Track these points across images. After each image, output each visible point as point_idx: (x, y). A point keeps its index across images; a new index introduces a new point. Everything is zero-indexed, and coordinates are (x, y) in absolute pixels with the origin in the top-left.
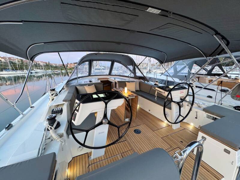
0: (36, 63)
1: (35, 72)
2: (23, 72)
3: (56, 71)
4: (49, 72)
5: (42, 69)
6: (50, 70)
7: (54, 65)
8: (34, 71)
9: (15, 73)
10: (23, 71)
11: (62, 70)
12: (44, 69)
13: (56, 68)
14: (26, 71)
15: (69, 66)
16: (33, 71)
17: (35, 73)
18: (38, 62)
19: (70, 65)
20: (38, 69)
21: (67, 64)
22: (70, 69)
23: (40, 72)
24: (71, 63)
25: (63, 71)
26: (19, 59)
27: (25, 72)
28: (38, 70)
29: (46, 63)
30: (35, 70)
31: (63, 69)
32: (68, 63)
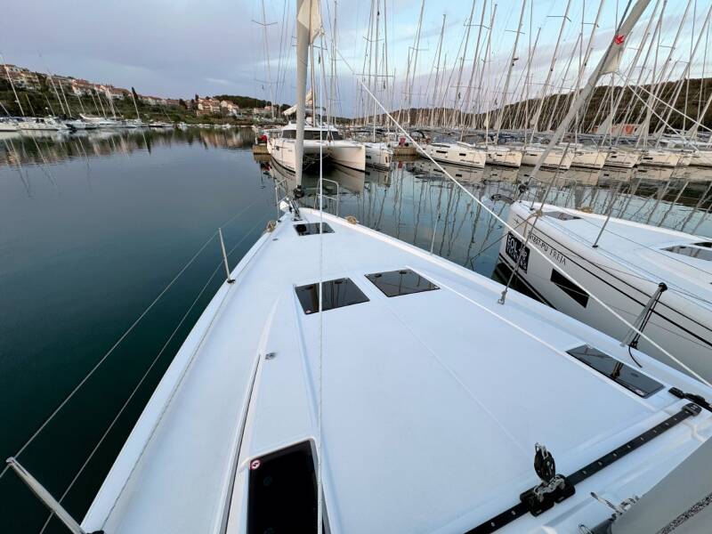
0: (94, 92)
1: (83, 125)
2: (42, 126)
3: (160, 124)
4: (136, 125)
5: (110, 114)
6: (138, 121)
7: (150, 100)
8: (83, 120)
9: (15, 128)
10: (42, 121)
11: (178, 120)
12: (117, 114)
13: (158, 111)
14: (51, 120)
15: (200, 107)
16: (77, 123)
17: (86, 129)
18: (98, 86)
19: (202, 103)
20: (95, 114)
21: (194, 98)
22: (206, 119)
23: (104, 126)
24: (208, 98)
25: (183, 126)
26: (33, 74)
27: (50, 126)
28: (98, 121)
29: (125, 93)
30: (84, 118)
31: (182, 116)
32: (197, 97)
